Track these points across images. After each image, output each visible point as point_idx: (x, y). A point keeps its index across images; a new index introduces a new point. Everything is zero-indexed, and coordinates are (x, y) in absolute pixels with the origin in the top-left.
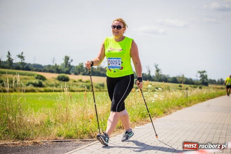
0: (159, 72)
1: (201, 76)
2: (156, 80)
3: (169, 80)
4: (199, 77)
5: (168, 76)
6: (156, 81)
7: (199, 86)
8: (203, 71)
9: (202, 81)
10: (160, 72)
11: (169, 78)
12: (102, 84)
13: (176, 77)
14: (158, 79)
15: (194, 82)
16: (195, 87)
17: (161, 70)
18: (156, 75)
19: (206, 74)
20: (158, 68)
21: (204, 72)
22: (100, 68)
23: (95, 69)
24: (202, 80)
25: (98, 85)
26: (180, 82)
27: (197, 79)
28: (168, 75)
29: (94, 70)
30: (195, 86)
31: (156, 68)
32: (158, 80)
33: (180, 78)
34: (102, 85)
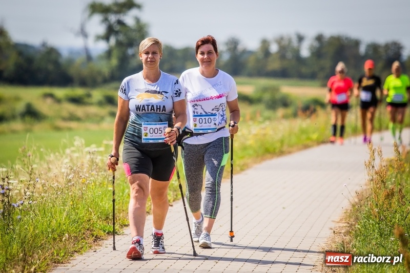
1: (110, 31)
4: (99, 38)
7: (97, 94)
9: (114, 62)
15: (72, 71)
16: (76, 101)
24: (115, 53)
27: (87, 51)
30: (79, 92)
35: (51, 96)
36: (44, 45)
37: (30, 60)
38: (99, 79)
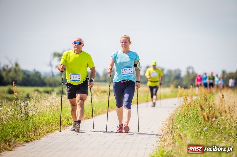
15: (46, 81)
27: (52, 72)
35: (38, 91)
36: (34, 70)
37: (28, 76)
38: (57, 84)
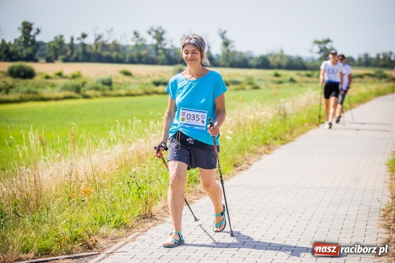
0: (229, 47)
2: (222, 63)
3: (251, 62)
5: (249, 55)
6: (224, 66)
8: (326, 39)
10: (232, 47)
11: (252, 58)
12: (107, 80)
13: (268, 55)
14: (227, 61)
17: (233, 42)
18: (223, 53)
19: (331, 46)
20: (227, 39)
21: (328, 41)
22: (100, 44)
23: (90, 47)
25: (98, 82)
26: (276, 65)
28: (248, 52)
29: (89, 50)
31: (223, 38)
32: (227, 64)
33: (276, 56)
34: (108, 82)
